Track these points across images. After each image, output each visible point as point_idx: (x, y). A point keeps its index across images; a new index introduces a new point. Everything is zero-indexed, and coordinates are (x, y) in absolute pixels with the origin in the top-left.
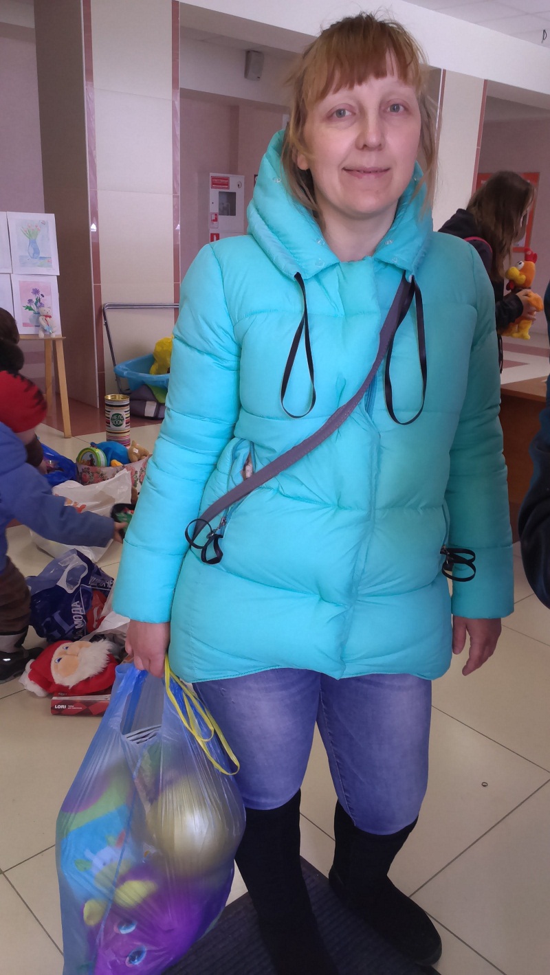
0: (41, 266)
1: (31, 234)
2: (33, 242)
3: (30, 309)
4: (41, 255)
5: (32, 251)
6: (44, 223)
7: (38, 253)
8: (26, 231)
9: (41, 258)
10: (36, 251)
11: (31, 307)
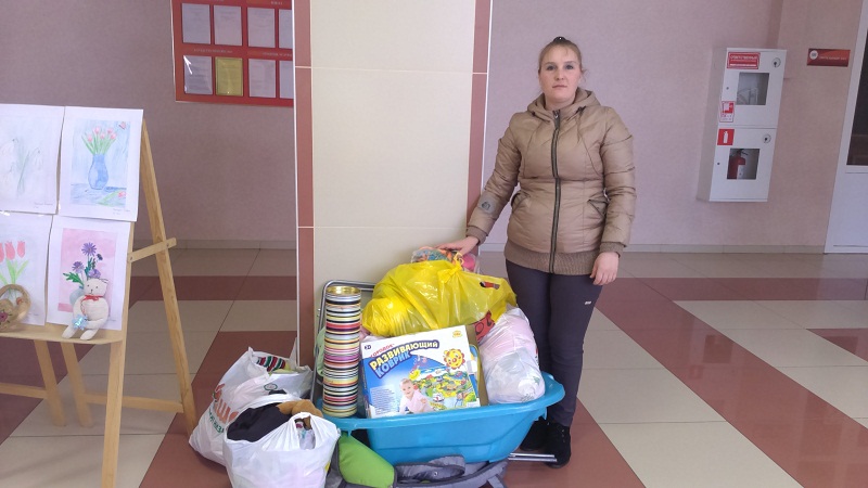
0: (105, 203)
1: (98, 145)
2: (99, 161)
3: (75, 279)
4: (110, 183)
5: (95, 175)
6: (123, 126)
7: (105, 180)
8: (90, 140)
9: (108, 188)
10: (103, 177)
11: (77, 276)
